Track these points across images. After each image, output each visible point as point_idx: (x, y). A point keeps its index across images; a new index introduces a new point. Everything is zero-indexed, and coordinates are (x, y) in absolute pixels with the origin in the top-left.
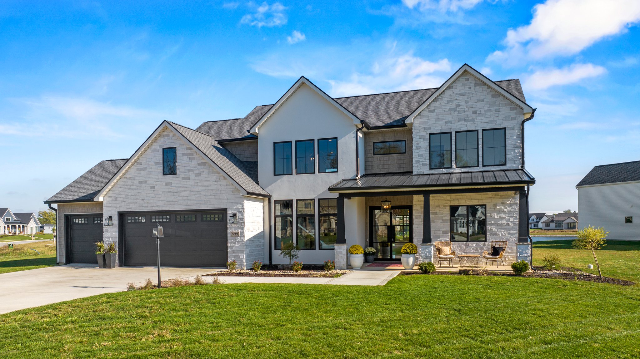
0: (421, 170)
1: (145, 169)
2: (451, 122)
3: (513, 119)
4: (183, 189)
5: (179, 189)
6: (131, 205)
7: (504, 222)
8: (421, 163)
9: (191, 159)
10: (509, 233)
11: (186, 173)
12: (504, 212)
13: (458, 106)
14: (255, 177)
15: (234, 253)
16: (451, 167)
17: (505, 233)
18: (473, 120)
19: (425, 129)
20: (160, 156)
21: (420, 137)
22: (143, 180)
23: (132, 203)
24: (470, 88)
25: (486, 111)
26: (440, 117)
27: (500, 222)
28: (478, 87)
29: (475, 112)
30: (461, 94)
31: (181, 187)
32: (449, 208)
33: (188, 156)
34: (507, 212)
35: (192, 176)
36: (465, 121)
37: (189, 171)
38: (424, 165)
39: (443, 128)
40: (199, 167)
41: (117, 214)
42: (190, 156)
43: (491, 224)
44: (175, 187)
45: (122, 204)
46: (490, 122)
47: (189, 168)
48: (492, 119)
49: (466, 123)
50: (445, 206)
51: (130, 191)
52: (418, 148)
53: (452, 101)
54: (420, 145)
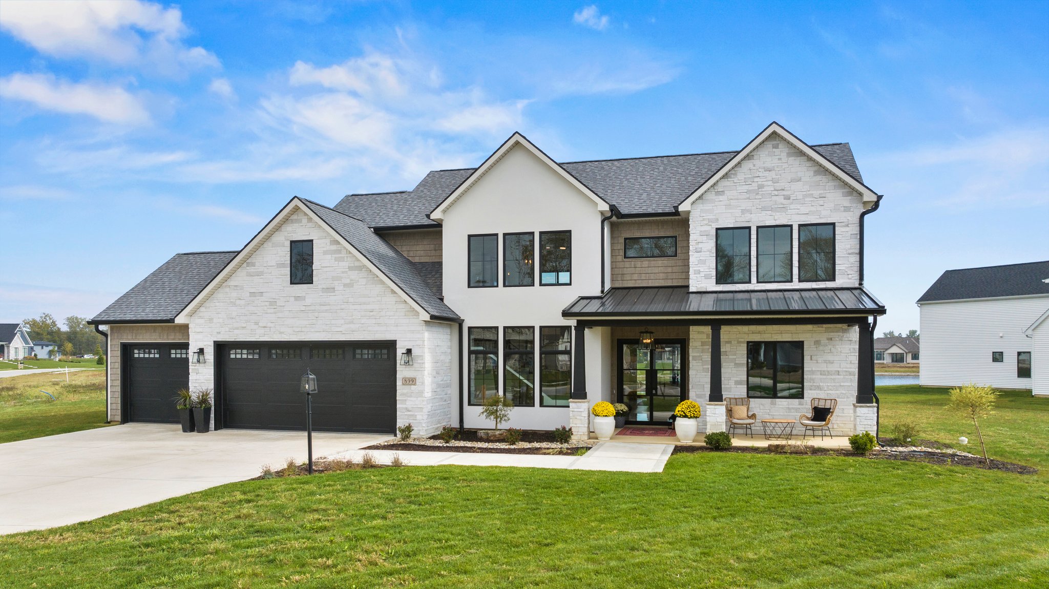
0: (702, 285)
1: (260, 273)
2: (750, 212)
3: (847, 209)
4: (323, 308)
5: (318, 308)
6: (236, 332)
7: (830, 369)
8: (702, 274)
9: (336, 259)
10: (841, 386)
11: (329, 282)
13: (761, 187)
15: (407, 411)
16: (749, 282)
17: (834, 386)
18: (784, 208)
19: (710, 221)
20: (286, 253)
21: (702, 233)
22: (258, 291)
23: (237, 329)
24: (780, 159)
25: (805, 196)
26: (733, 202)
27: (823, 369)
28: (793, 158)
29: (787, 197)
30: (765, 169)
31: (320, 304)
32: (746, 345)
34: (836, 354)
35: (339, 287)
36: (772, 210)
37: (335, 278)
38: (707, 277)
39: (738, 219)
40: (350, 273)
41: (212, 344)
42: (335, 256)
43: (812, 372)
44: (310, 304)
45: (222, 330)
46: (812, 213)
47: (334, 274)
48: (813, 209)
49: (773, 214)
51: (235, 308)
52: (698, 251)
53: (752, 179)
54: (701, 245)
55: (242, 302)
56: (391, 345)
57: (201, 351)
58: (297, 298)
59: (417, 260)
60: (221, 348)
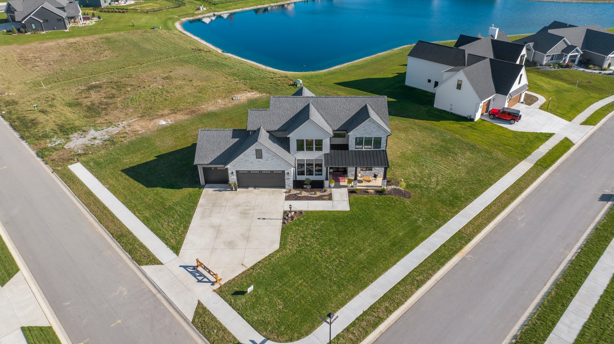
0: (352, 149)
1: (248, 156)
3: (384, 135)
4: (266, 164)
5: (264, 164)
8: (352, 147)
9: (269, 154)
11: (267, 159)
13: (366, 129)
14: (289, 151)
15: (288, 184)
16: (362, 148)
19: (355, 136)
20: (255, 152)
21: (352, 138)
22: (248, 160)
23: (242, 168)
24: (371, 124)
25: (376, 131)
26: (360, 132)
29: (372, 132)
30: (367, 125)
31: (265, 162)
33: (267, 153)
35: (269, 159)
39: (361, 136)
40: (272, 157)
41: (235, 171)
44: (262, 163)
45: (238, 168)
46: (377, 135)
47: (268, 157)
49: (369, 135)
51: (241, 163)
52: (351, 142)
53: (364, 127)
55: (243, 162)
56: (284, 172)
57: (232, 173)
58: (258, 162)
59: (278, 136)
60: (237, 172)
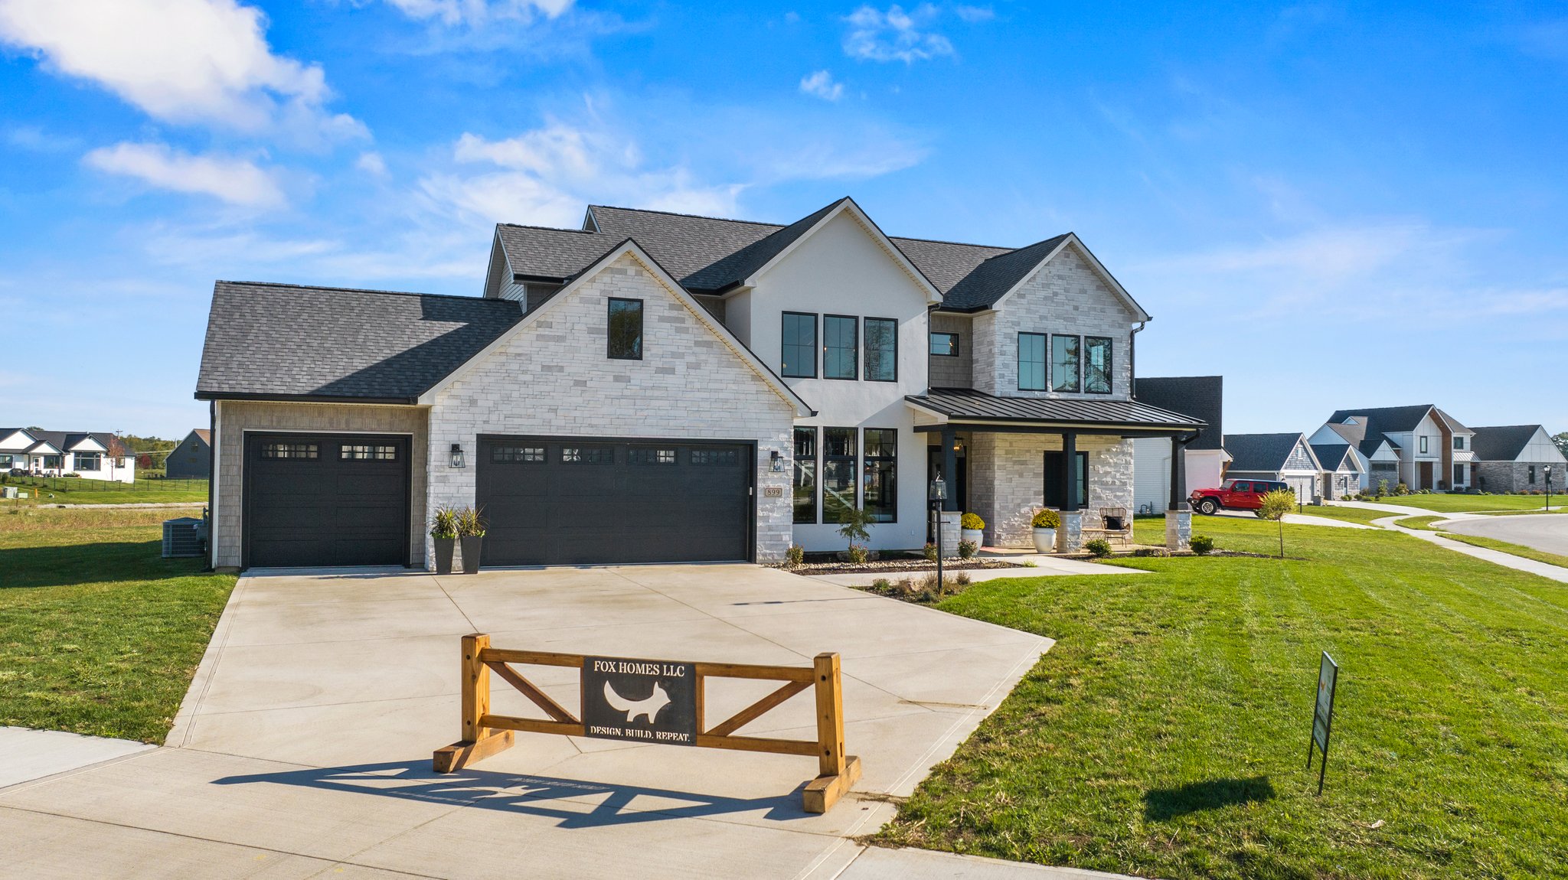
0: (1007, 390)
2: (1046, 318)
4: (657, 393)
5: (649, 393)
6: (517, 421)
7: (1109, 479)
8: (1006, 379)
9: (678, 330)
10: (1115, 496)
11: (667, 360)
12: (1109, 464)
13: (1056, 294)
15: (770, 530)
16: (1046, 390)
17: (1111, 496)
18: (1074, 320)
19: (1014, 323)
20: (602, 313)
21: (1007, 336)
22: (556, 364)
23: (520, 416)
24: (1070, 269)
25: (1089, 309)
26: (1033, 307)
27: (1104, 479)
28: (1080, 270)
29: (1076, 308)
31: (653, 388)
32: (1043, 454)
33: (673, 324)
34: (1113, 464)
35: (680, 366)
36: (1065, 319)
37: (675, 355)
38: (1010, 382)
39: (1037, 325)
40: (697, 349)
41: (475, 439)
42: (679, 325)
43: (1095, 482)
44: (638, 388)
45: (494, 417)
46: (1095, 326)
47: (674, 349)
48: (1096, 322)
49: (1065, 323)
50: (1038, 451)
51: (516, 387)
52: (1002, 353)
54: (1005, 348)
55: (528, 378)
56: (751, 447)
57: (455, 449)
58: (617, 379)
60: (486, 442)
